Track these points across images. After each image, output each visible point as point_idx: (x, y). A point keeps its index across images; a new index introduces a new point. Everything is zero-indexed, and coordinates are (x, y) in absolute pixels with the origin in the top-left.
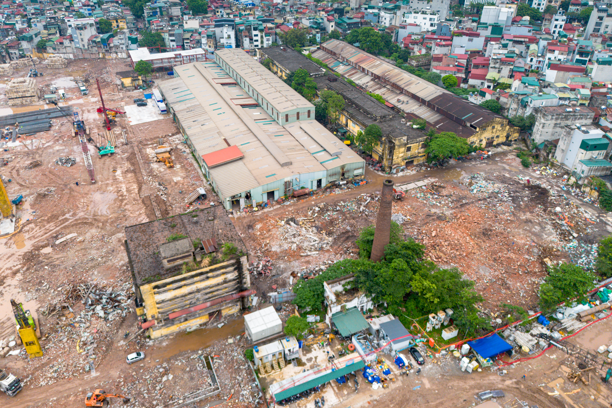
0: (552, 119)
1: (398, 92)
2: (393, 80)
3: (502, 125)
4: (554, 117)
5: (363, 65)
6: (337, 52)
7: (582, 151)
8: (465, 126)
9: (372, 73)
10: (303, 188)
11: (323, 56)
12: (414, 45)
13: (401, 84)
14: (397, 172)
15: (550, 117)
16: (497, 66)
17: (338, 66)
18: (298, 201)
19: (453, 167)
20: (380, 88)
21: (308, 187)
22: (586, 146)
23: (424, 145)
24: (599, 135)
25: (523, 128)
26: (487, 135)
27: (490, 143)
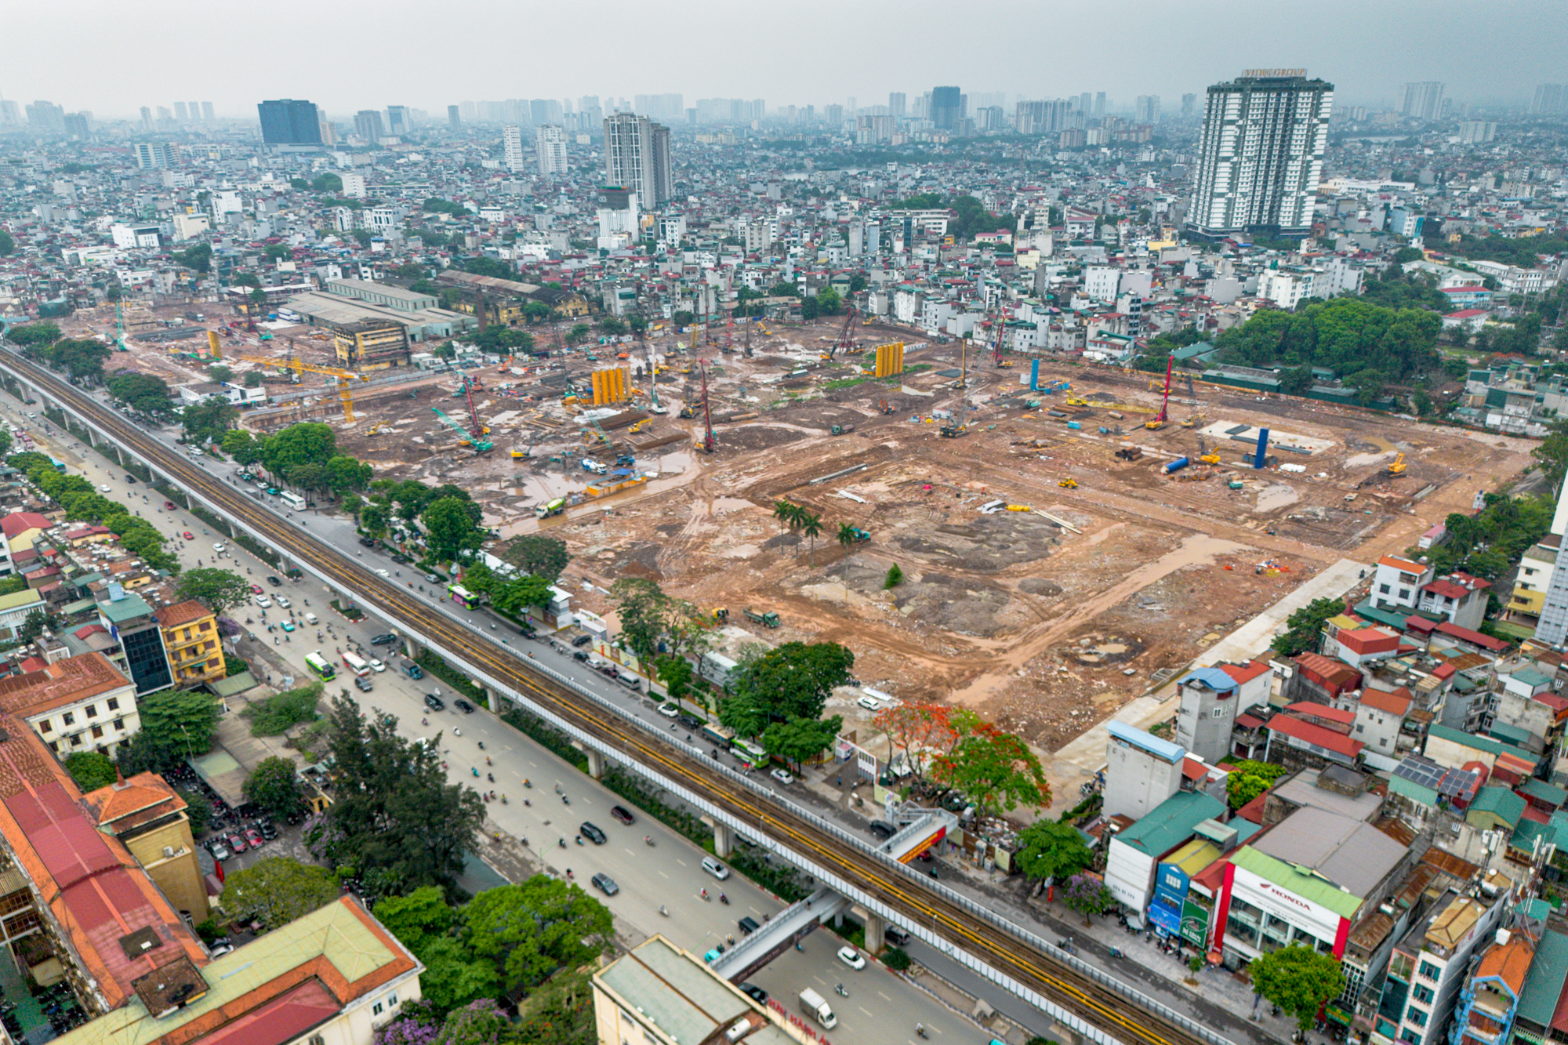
0: (608, 289)
2: (505, 287)
3: (581, 300)
6: (454, 278)
7: (621, 301)
8: (555, 302)
9: (487, 286)
13: (511, 288)
15: (606, 287)
21: (439, 333)
22: (622, 296)
23: (522, 310)
24: (629, 290)
25: (599, 302)
26: (571, 307)
27: (576, 313)
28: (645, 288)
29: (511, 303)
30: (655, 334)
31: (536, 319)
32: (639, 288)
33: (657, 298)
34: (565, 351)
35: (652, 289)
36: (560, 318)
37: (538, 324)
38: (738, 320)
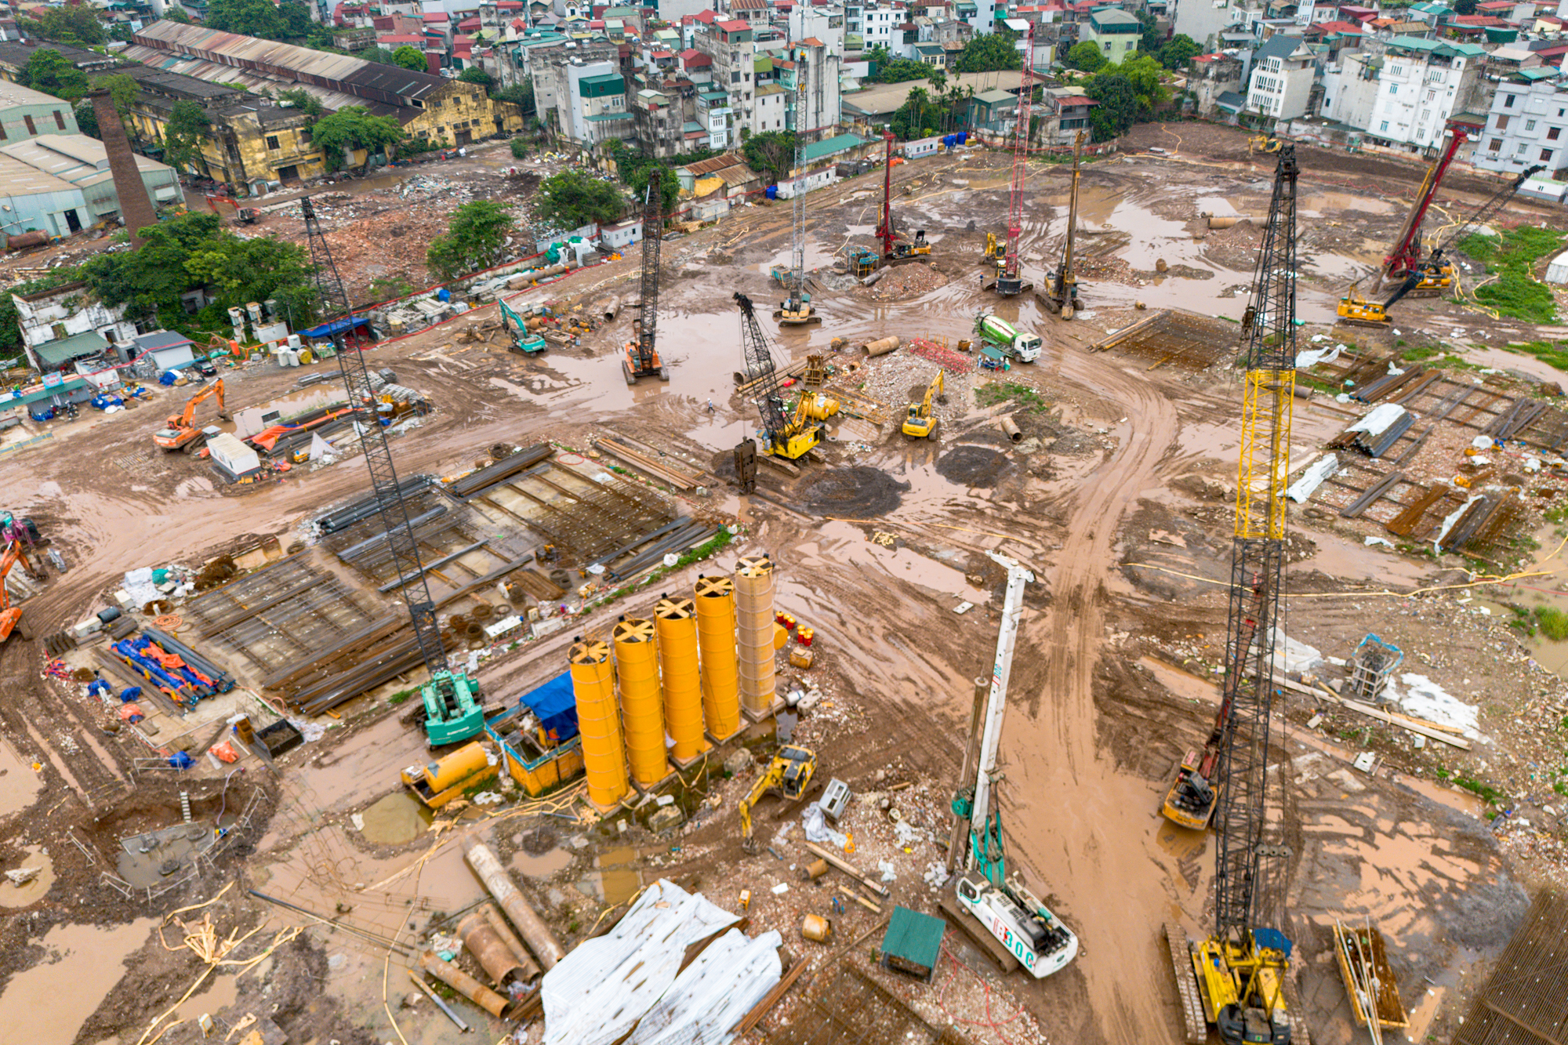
0: (546, 65)
1: (289, 81)
2: (280, 62)
3: (475, 97)
4: (549, 62)
5: (219, 51)
6: (168, 40)
7: (586, 100)
8: (405, 106)
9: (239, 60)
10: (30, 230)
11: (141, 54)
12: (352, 16)
13: (294, 65)
14: (262, 192)
15: (541, 61)
16: (494, 19)
17: (174, 65)
18: (22, 256)
19: (386, 177)
20: (254, 84)
21: (46, 228)
22: (589, 89)
23: (307, 135)
24: (606, 68)
25: (525, 103)
26: (449, 117)
27: (463, 135)
28: (644, 59)
29: (271, 117)
30: (708, 212)
31: (354, 159)
32: (626, 60)
33: (687, 90)
34: (429, 306)
35: (667, 64)
36: (418, 152)
37: (360, 173)
38: (912, 147)
